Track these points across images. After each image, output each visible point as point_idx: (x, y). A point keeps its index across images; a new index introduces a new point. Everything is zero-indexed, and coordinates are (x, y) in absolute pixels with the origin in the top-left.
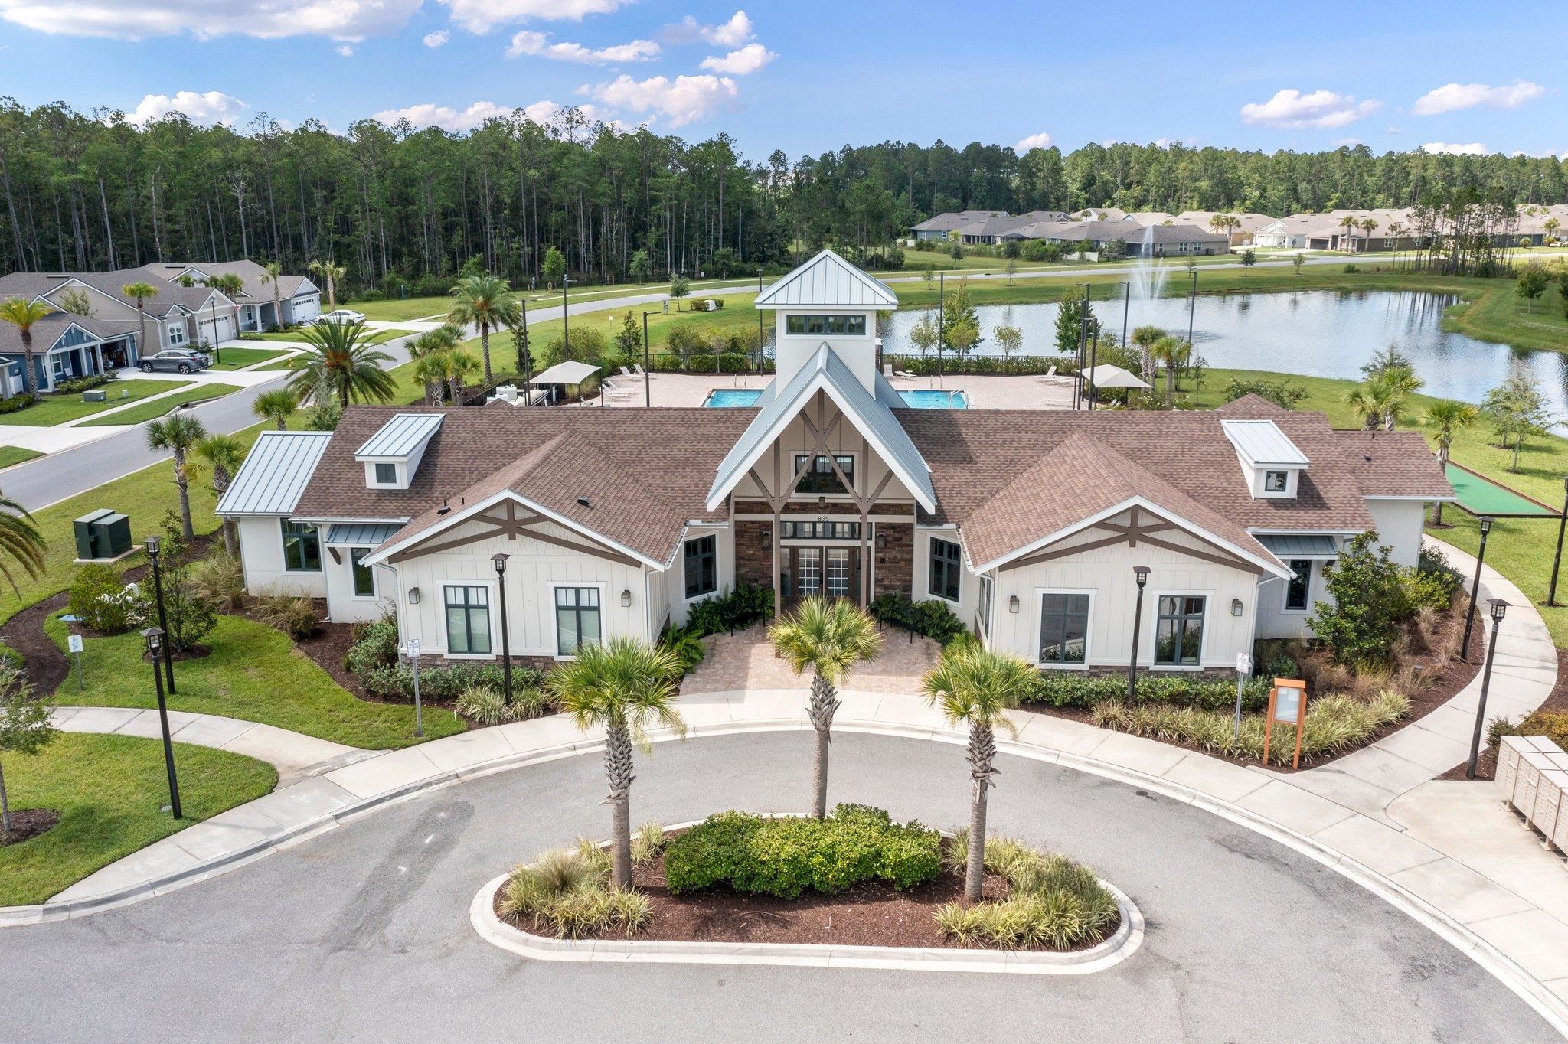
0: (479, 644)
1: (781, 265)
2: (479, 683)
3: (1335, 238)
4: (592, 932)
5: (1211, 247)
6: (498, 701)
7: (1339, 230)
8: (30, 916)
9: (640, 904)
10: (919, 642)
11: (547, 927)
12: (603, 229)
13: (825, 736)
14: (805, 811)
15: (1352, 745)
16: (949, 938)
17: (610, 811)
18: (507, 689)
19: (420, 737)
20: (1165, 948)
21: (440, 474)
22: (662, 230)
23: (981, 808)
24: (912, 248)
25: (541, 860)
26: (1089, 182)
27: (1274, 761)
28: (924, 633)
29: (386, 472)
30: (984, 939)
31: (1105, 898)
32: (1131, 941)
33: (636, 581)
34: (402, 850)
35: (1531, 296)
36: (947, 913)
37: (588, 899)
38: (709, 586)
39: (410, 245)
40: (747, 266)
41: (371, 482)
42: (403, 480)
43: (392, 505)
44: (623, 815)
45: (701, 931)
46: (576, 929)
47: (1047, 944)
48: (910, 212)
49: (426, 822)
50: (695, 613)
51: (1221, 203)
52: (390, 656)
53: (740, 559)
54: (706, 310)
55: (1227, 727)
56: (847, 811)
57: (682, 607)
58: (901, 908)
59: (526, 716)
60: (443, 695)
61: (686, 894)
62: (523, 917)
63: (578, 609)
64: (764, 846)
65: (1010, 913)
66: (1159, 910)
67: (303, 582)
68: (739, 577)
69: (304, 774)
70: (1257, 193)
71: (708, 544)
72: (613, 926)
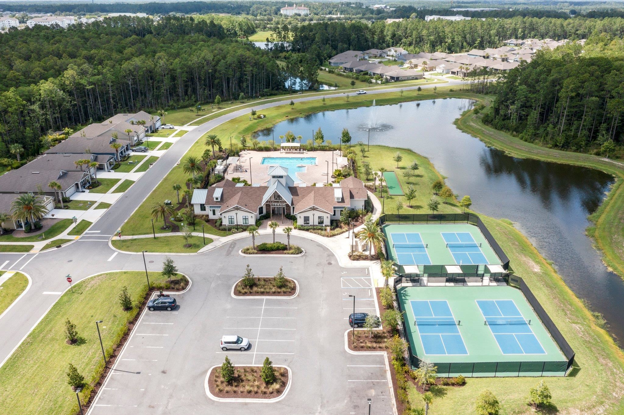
0: (233, 223)
1: (283, 91)
2: (233, 228)
3: (458, 72)
4: (251, 254)
5: (417, 77)
6: (236, 230)
7: (459, 70)
8: (196, 254)
9: (256, 251)
10: (291, 221)
11: (247, 253)
12: (230, 84)
13: (274, 235)
14: (272, 242)
15: (337, 234)
16: (285, 254)
17: (252, 243)
18: (237, 229)
19: (227, 235)
20: (306, 254)
21: (224, 198)
22: (248, 82)
23: (289, 242)
24: (327, 71)
25: (246, 248)
26: (394, 36)
27: (328, 236)
28: (291, 219)
29: (217, 199)
30: (288, 254)
31: (301, 250)
32: (303, 254)
33: (253, 215)
34: (230, 247)
35: (476, 114)
36: (285, 251)
37: (250, 251)
38: (262, 213)
39: (175, 92)
40: (273, 92)
41: (215, 200)
42: (219, 200)
43: (218, 203)
44: (254, 243)
45: (262, 253)
46: (249, 253)
47: (294, 254)
48: (330, 51)
49: (231, 244)
50: (260, 217)
51: (438, 44)
52: (221, 225)
53: (267, 209)
54: (261, 118)
55: (323, 232)
56: (277, 242)
57: (259, 216)
58: (281, 251)
59: (240, 232)
60: (230, 230)
61: (260, 250)
62: (244, 253)
63: (246, 219)
64: (268, 246)
65: (291, 251)
66: (307, 251)
67: (203, 213)
68: (266, 211)
69: (216, 240)
70: (450, 41)
71: (262, 208)
72: (253, 253)
